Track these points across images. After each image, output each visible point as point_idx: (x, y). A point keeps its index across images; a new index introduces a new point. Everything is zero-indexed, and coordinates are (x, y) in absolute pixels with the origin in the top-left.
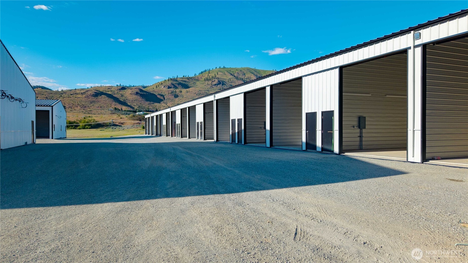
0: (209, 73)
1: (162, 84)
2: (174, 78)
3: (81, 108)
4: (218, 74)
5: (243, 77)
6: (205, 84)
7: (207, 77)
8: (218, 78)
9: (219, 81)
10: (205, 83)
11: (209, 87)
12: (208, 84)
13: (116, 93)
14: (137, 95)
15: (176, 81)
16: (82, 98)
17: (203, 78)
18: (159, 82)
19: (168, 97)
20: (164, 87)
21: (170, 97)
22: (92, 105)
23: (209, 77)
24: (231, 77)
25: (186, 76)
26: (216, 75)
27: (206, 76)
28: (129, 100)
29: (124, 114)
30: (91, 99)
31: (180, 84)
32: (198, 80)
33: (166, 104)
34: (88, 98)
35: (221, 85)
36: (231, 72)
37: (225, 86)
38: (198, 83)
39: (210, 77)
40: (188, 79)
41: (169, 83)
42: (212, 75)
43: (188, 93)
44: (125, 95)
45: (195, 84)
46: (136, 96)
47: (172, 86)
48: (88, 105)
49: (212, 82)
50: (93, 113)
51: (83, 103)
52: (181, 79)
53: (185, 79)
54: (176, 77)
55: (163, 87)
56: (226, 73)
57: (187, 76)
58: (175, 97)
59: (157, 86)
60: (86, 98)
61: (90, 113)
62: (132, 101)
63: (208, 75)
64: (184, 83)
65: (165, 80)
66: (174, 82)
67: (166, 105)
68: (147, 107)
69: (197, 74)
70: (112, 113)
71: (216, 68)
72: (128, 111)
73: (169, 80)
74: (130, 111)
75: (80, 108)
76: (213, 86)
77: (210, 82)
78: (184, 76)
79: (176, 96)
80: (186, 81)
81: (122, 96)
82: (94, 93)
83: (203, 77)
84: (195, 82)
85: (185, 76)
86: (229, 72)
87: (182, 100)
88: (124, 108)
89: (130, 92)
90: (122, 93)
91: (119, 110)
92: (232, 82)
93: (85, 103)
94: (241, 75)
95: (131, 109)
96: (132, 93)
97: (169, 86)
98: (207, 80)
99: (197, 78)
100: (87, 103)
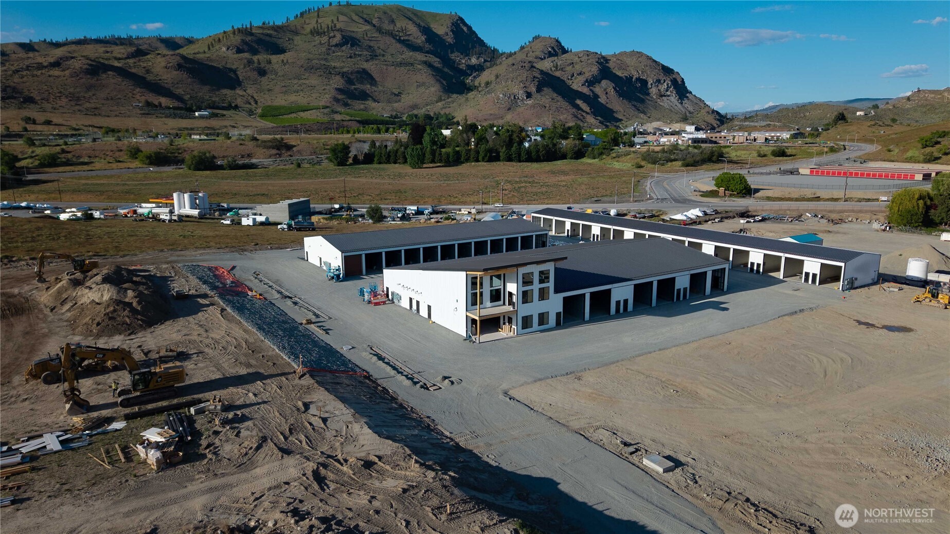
0: (318, 16)
1: (219, 40)
2: (244, 27)
3: (70, 100)
4: (338, 20)
5: (391, 27)
6: (313, 43)
7: (316, 26)
8: (340, 30)
9: (343, 37)
10: (314, 41)
11: (324, 49)
12: (321, 44)
13: (132, 65)
14: (181, 71)
15: (251, 34)
16: (65, 78)
17: (308, 28)
18: (210, 37)
19: (244, 74)
20: (228, 49)
21: (249, 74)
22: (90, 94)
23: (319, 26)
24: (368, 27)
25: (269, 23)
26: (335, 22)
27: (312, 24)
28: (166, 81)
29: (171, 115)
30: (84, 80)
31: (260, 41)
32: (296, 33)
33: (245, 91)
34: (78, 78)
35: (349, 45)
36: (365, 16)
37: (358, 49)
38: (297, 40)
39: (321, 26)
40: (276, 31)
41: (236, 40)
42: (326, 21)
43: (287, 66)
44: (153, 70)
45: (291, 42)
46: (178, 72)
47: (246, 47)
48: (82, 94)
49: (330, 38)
50: (103, 113)
51: (71, 90)
52: (260, 31)
53: (269, 30)
54: (248, 26)
55: (224, 49)
56: (355, 18)
57: (271, 23)
58: (260, 75)
59: (209, 45)
60: (73, 79)
61: (96, 112)
62: (173, 83)
63: (317, 21)
64: (268, 39)
65: (225, 32)
66: (249, 38)
67: (244, 93)
68: (208, 97)
69: (292, 18)
70: (144, 114)
71: (331, 4)
72: (174, 108)
73: (234, 33)
74: (180, 109)
75: (67, 100)
76: (333, 48)
77: (325, 39)
78: (264, 23)
79: (262, 73)
80: (271, 34)
81: (148, 71)
82: (88, 67)
83: (305, 26)
84: (291, 37)
85: (267, 22)
86: (361, 15)
87: (275, 81)
88: (164, 101)
89: (163, 64)
90: (145, 65)
91: (156, 106)
92: (370, 39)
93: (73, 89)
94: (387, 22)
95: (181, 105)
96: (168, 65)
97: (238, 48)
98: (315, 32)
99: (293, 28)
100: (78, 90)
